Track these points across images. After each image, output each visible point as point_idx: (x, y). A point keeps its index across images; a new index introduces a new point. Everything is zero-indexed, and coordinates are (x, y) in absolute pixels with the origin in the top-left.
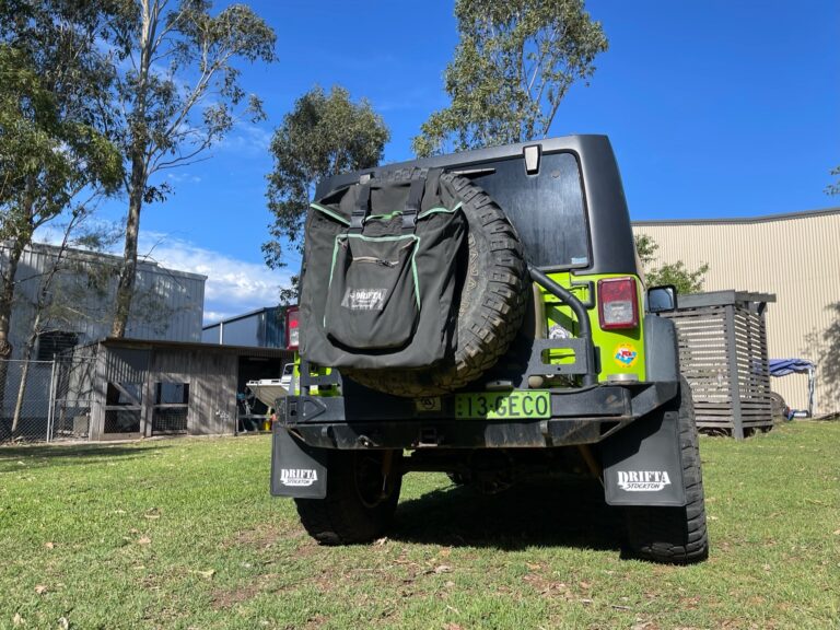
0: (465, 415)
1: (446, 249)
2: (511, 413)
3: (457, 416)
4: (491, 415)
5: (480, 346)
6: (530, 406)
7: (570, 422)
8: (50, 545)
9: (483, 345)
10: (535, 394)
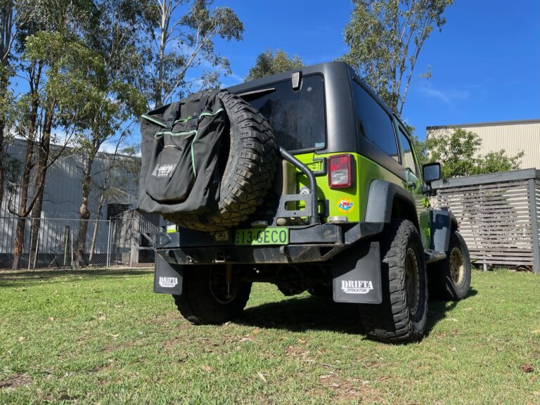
0: (240, 243)
1: (212, 138)
2: (265, 242)
3: (236, 244)
4: (254, 243)
5: (234, 199)
6: (276, 237)
7: (300, 247)
8: (52, 319)
9: (235, 198)
10: (279, 229)
